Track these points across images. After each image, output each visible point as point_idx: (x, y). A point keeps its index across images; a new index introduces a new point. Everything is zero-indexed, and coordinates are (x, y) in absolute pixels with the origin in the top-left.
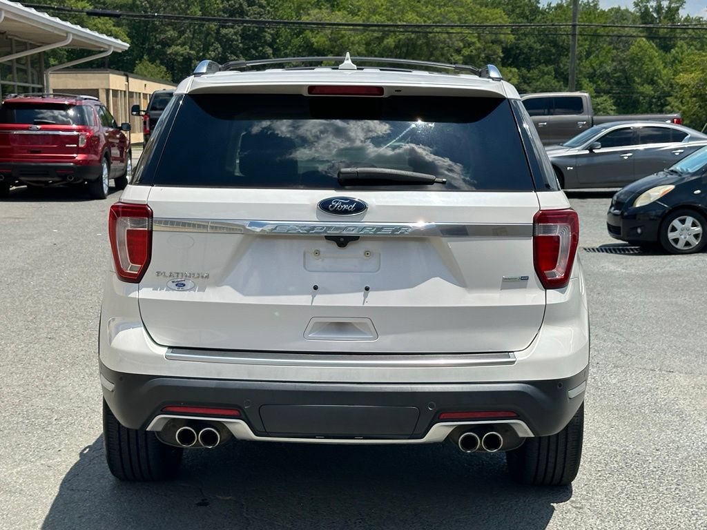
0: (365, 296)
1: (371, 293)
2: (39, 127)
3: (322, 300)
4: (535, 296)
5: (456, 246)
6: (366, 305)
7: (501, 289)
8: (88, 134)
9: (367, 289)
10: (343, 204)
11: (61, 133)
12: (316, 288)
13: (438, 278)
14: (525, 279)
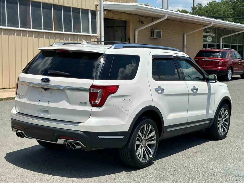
0: (48, 104)
1: (50, 103)
2: (208, 58)
3: (41, 104)
4: (89, 108)
5: (69, 92)
6: (48, 106)
7: (79, 105)
8: (223, 60)
9: (49, 102)
10: (45, 79)
11: (214, 60)
12: (40, 100)
13: (64, 101)
14: (86, 103)
